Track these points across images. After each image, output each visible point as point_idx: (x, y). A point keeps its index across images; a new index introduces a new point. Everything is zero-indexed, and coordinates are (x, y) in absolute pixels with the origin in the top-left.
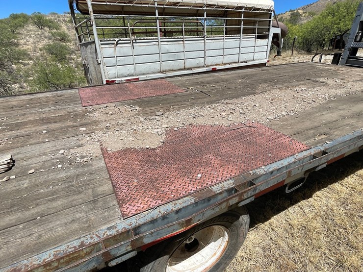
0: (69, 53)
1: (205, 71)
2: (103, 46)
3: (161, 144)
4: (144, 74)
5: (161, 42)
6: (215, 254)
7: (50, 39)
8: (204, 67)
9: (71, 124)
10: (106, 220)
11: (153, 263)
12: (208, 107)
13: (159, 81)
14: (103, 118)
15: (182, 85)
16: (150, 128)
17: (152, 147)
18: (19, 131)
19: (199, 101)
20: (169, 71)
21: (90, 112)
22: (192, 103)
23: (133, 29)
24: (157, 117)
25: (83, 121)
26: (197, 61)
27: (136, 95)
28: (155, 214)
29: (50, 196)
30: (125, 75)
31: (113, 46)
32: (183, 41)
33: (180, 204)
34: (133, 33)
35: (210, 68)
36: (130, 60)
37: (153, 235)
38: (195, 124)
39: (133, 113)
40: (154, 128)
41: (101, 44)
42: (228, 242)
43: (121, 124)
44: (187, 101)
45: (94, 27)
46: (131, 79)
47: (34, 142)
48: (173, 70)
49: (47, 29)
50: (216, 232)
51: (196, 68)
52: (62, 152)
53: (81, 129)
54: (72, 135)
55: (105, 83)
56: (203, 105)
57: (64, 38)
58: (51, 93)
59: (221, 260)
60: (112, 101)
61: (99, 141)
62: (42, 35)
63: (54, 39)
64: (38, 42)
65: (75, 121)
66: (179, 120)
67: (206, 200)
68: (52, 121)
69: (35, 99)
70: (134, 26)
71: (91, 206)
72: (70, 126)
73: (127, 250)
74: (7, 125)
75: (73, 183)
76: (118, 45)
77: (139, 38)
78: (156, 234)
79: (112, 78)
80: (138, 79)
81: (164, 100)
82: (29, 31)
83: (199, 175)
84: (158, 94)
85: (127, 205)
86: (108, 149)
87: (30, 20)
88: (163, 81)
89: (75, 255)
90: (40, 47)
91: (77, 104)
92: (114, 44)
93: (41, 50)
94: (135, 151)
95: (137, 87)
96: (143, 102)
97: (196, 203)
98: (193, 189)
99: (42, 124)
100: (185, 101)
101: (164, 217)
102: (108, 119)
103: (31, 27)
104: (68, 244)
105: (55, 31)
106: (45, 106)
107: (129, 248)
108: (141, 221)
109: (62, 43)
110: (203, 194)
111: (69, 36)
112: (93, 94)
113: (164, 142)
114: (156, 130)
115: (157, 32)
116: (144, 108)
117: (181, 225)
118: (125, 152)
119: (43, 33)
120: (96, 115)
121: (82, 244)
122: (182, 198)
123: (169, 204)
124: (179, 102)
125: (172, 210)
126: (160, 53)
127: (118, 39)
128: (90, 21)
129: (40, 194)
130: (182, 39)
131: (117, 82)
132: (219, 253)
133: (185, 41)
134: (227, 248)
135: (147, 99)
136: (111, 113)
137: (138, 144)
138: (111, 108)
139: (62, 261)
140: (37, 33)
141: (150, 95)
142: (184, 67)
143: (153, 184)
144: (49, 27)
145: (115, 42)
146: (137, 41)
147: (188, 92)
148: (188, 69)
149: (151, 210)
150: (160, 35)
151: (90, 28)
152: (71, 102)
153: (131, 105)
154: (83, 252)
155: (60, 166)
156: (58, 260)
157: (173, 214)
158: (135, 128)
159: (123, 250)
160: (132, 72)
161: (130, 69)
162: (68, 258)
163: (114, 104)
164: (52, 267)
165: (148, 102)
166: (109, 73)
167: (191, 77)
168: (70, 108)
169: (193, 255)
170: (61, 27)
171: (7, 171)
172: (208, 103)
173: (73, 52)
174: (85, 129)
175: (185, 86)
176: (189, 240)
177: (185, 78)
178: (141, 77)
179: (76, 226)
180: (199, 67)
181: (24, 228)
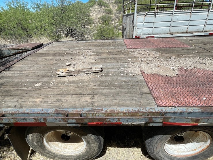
0: (111, 21)
1: (203, 34)
2: (138, 16)
3: (176, 75)
4: (158, 34)
5: (175, 13)
6: (195, 150)
7: (104, 13)
8: (202, 32)
9: (123, 56)
10: (149, 104)
11: (162, 136)
12: (209, 59)
13: (170, 39)
14: (139, 56)
15: (187, 43)
16: (168, 65)
17: (170, 76)
18: (101, 56)
19: (201, 54)
20: (175, 33)
21: (131, 52)
22: (196, 55)
23: (158, 6)
24: (171, 60)
25: (129, 56)
26: (198, 27)
27: (156, 46)
28: (176, 110)
29: (120, 86)
30: (147, 34)
31: (144, 16)
32: (191, 13)
33: (191, 110)
34: (157, 8)
35: (208, 33)
36: (151, 25)
37: (175, 119)
38: (199, 68)
39: (155, 56)
40: (170, 66)
41: (137, 15)
42: (208, 146)
43: (150, 61)
44: (191, 53)
45: (136, 5)
46: (150, 37)
47: (108, 62)
48: (178, 33)
49: (103, 7)
50: (200, 138)
51: (196, 32)
52: (122, 68)
53: (129, 60)
54: (125, 62)
55: (134, 37)
56: (205, 57)
57: (110, 12)
58: (111, 40)
59: (198, 155)
60: (143, 47)
61: (139, 67)
62: (100, 11)
63: (106, 13)
64: (98, 14)
65: (125, 55)
66: (187, 64)
67: (209, 113)
68: (114, 54)
69: (104, 42)
70: (159, 4)
71: (140, 96)
72: (123, 58)
73: (160, 121)
74: (96, 53)
75: (129, 84)
76: (147, 16)
77: (160, 11)
78: (177, 119)
79: (138, 35)
80: (154, 37)
81: (174, 50)
82: (95, 9)
83: (205, 98)
84: (170, 46)
85: (159, 101)
86: (145, 72)
87: (97, 2)
88: (173, 39)
89: (135, 114)
90: (99, 17)
91: (124, 47)
92: (144, 15)
93: (99, 19)
94: (160, 76)
95: (156, 41)
96: (161, 50)
97: (202, 113)
98: (200, 104)
99: (110, 54)
100: (190, 53)
101: (181, 113)
102: (141, 57)
103: (96, 7)
104: (133, 108)
105: (106, 8)
106: (109, 46)
107: (161, 121)
108: (167, 111)
109: (109, 15)
110: (207, 109)
111: (113, 11)
112: (132, 43)
113: (178, 75)
114: (172, 67)
115: (173, 7)
116: (162, 54)
117: (193, 120)
118: (154, 75)
119: (101, 10)
120: (135, 54)
121: (138, 111)
122: (192, 107)
123: (184, 108)
124: (186, 53)
125: (186, 111)
126: (172, 21)
127: (147, 12)
128: (134, 2)
129: (115, 84)
130: (191, 12)
131: (141, 38)
132: (198, 150)
133: (192, 13)
134: (206, 150)
135: (163, 49)
136: (143, 54)
137: (161, 73)
138: (143, 51)
139: (130, 114)
140: (98, 10)
141: (165, 47)
142: (187, 31)
143: (173, 95)
144: (104, 6)
145: (145, 14)
146: (159, 13)
147: (192, 48)
148: (189, 33)
149: (173, 107)
150: (175, 9)
151: (133, 6)
152: (121, 46)
153: (154, 51)
154: (139, 114)
155: (122, 75)
156: (129, 113)
157: (187, 114)
158: (158, 64)
159: (158, 120)
160: (151, 32)
161: (150, 31)
162: (132, 114)
163: (144, 49)
164: (125, 115)
165: (164, 50)
166: (137, 32)
167: (193, 38)
168: (121, 49)
169: (179, 144)
170: (110, 6)
171: (101, 72)
172: (208, 56)
173: (113, 20)
174: (131, 60)
175: (190, 44)
176: (180, 135)
177: (189, 38)
178: (156, 36)
179: (134, 102)
180: (198, 32)
181: (112, 96)
